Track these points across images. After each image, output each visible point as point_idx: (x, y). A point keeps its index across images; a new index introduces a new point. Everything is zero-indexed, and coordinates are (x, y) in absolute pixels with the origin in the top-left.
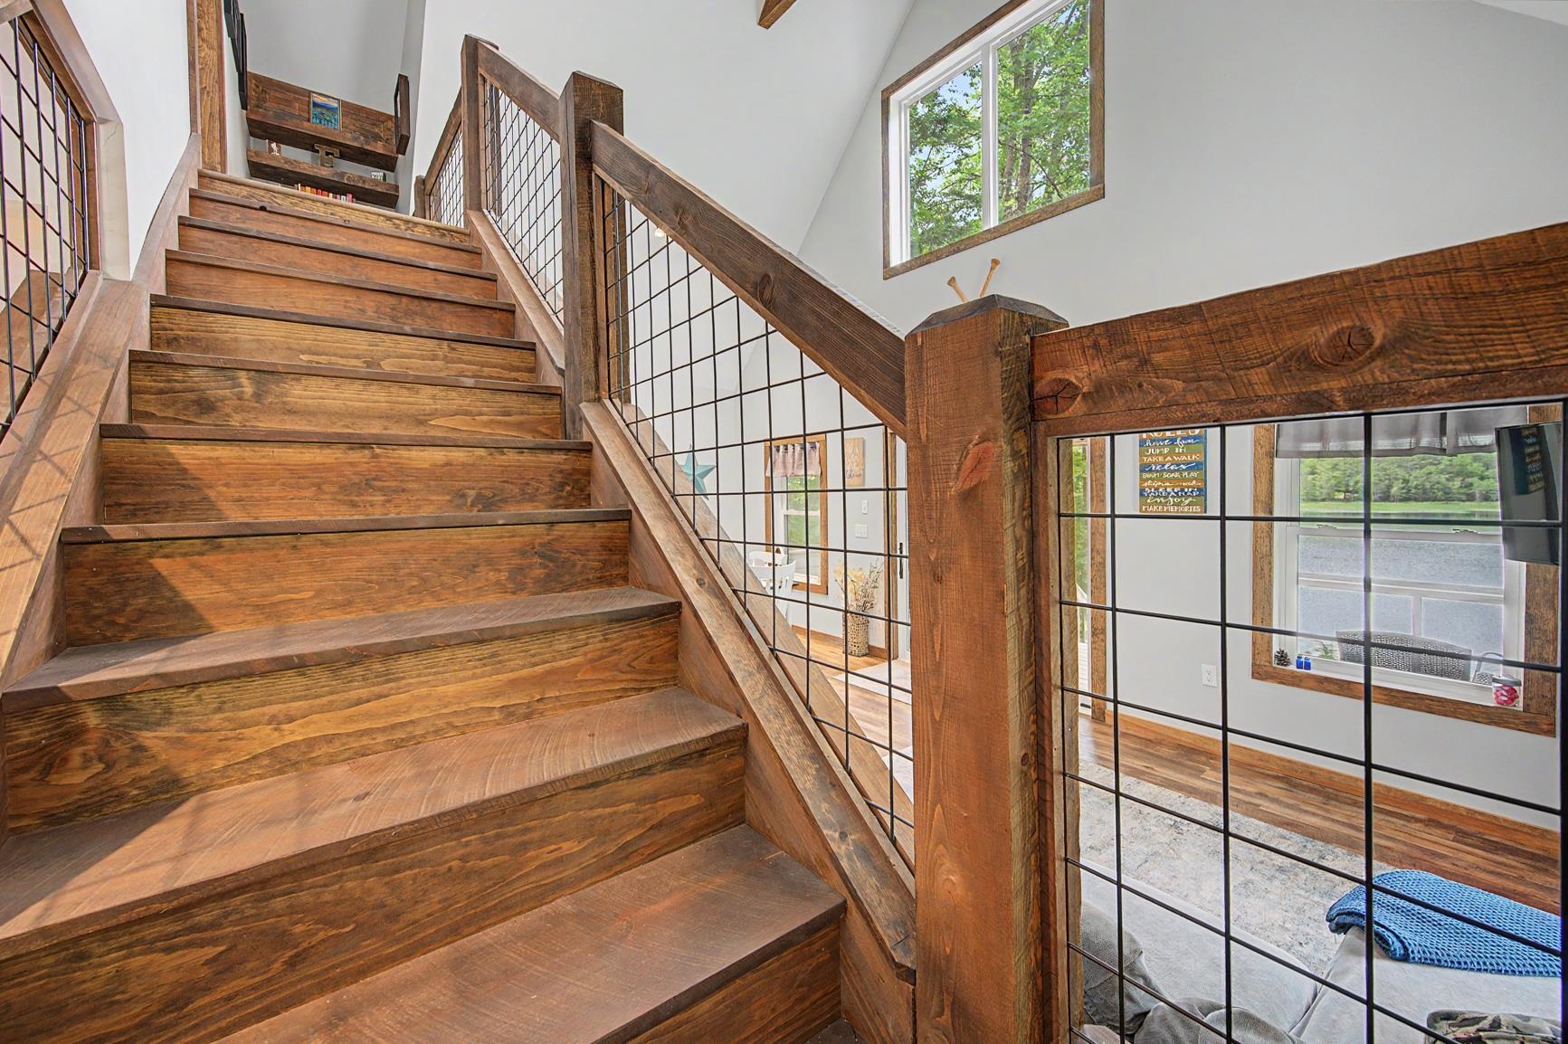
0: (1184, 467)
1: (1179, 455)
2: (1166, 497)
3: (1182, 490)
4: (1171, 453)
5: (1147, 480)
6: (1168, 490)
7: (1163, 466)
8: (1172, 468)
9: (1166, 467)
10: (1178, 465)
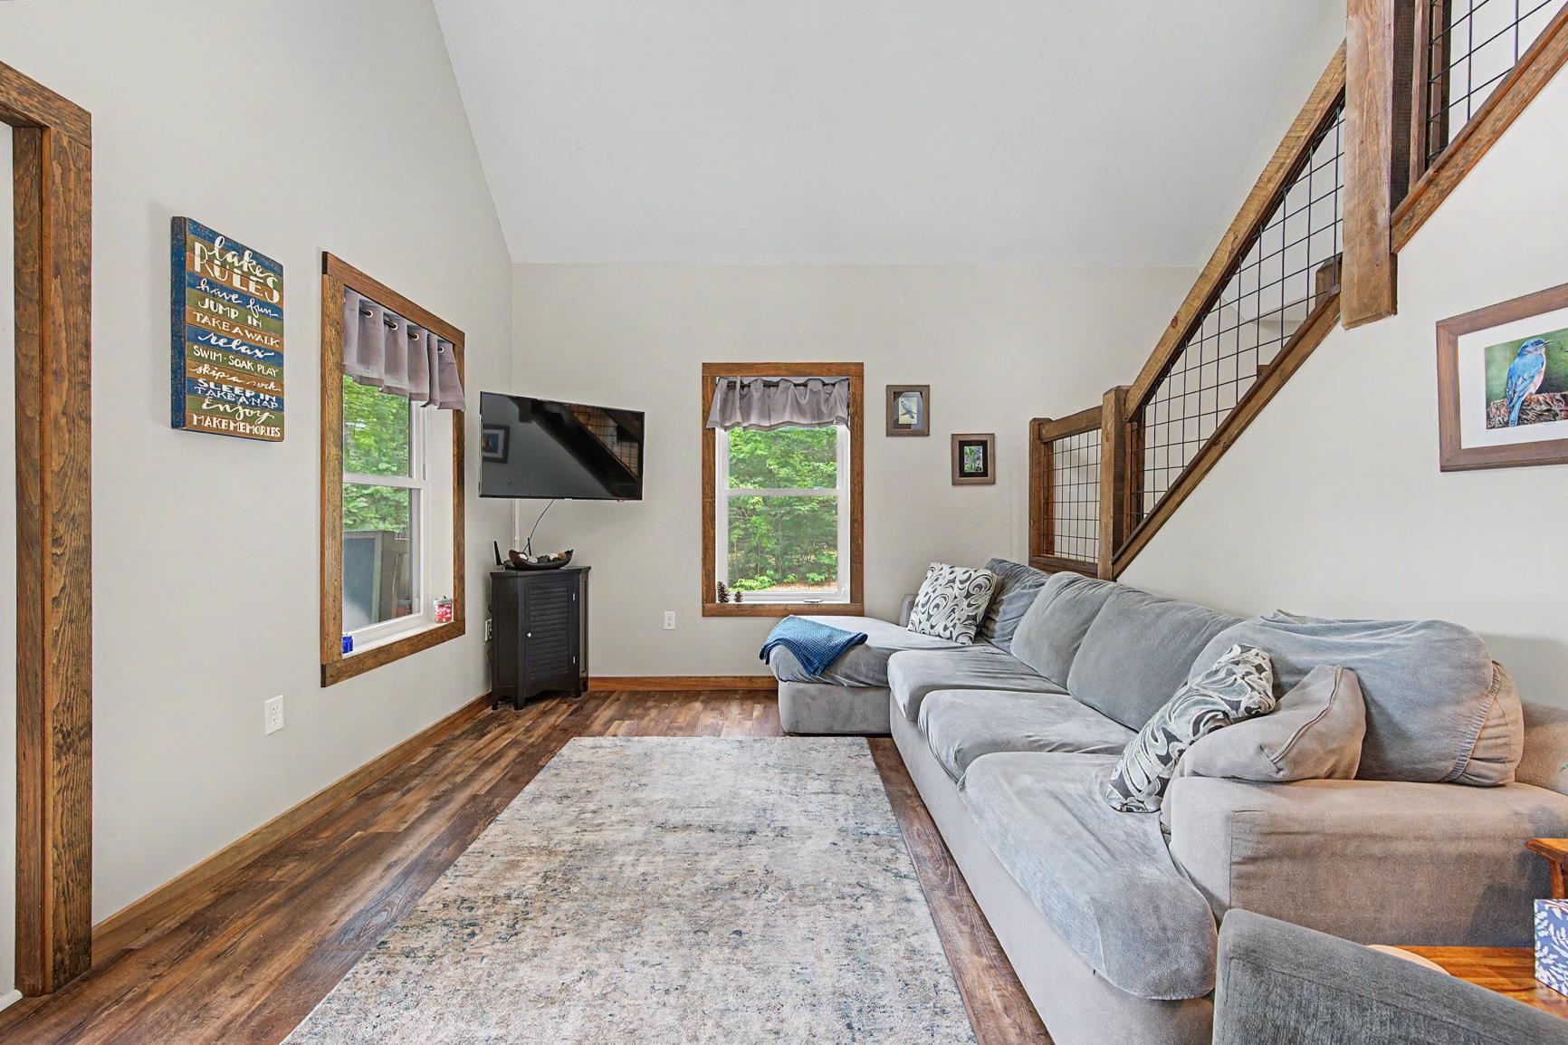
0: (259, 354)
1: (253, 330)
2: (233, 404)
3: (257, 397)
4: (241, 322)
5: (201, 361)
6: (237, 390)
7: (230, 341)
8: (243, 349)
9: (234, 345)
10: (252, 348)
